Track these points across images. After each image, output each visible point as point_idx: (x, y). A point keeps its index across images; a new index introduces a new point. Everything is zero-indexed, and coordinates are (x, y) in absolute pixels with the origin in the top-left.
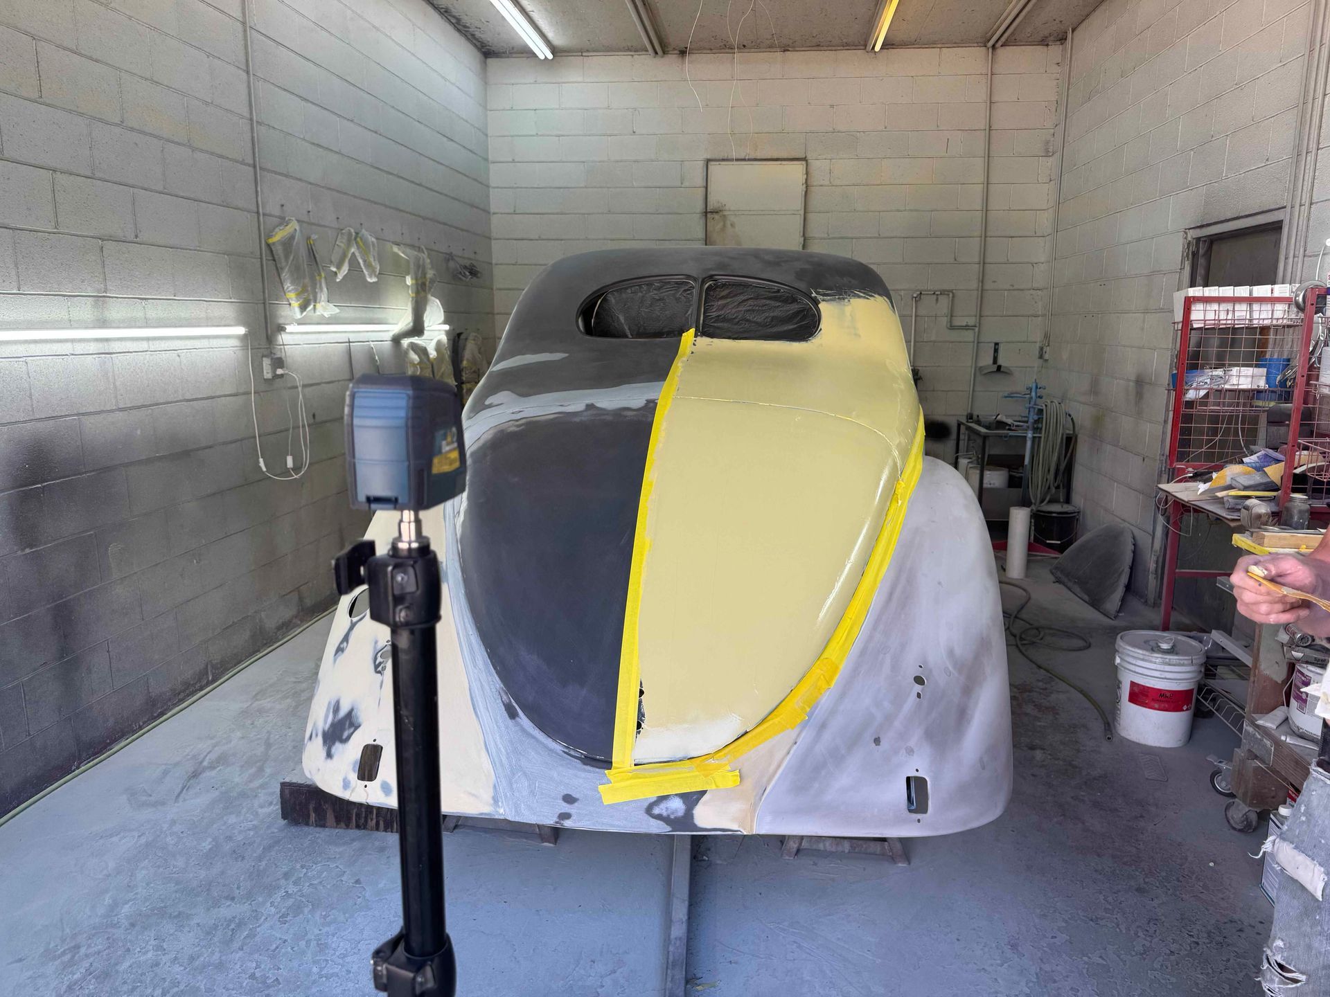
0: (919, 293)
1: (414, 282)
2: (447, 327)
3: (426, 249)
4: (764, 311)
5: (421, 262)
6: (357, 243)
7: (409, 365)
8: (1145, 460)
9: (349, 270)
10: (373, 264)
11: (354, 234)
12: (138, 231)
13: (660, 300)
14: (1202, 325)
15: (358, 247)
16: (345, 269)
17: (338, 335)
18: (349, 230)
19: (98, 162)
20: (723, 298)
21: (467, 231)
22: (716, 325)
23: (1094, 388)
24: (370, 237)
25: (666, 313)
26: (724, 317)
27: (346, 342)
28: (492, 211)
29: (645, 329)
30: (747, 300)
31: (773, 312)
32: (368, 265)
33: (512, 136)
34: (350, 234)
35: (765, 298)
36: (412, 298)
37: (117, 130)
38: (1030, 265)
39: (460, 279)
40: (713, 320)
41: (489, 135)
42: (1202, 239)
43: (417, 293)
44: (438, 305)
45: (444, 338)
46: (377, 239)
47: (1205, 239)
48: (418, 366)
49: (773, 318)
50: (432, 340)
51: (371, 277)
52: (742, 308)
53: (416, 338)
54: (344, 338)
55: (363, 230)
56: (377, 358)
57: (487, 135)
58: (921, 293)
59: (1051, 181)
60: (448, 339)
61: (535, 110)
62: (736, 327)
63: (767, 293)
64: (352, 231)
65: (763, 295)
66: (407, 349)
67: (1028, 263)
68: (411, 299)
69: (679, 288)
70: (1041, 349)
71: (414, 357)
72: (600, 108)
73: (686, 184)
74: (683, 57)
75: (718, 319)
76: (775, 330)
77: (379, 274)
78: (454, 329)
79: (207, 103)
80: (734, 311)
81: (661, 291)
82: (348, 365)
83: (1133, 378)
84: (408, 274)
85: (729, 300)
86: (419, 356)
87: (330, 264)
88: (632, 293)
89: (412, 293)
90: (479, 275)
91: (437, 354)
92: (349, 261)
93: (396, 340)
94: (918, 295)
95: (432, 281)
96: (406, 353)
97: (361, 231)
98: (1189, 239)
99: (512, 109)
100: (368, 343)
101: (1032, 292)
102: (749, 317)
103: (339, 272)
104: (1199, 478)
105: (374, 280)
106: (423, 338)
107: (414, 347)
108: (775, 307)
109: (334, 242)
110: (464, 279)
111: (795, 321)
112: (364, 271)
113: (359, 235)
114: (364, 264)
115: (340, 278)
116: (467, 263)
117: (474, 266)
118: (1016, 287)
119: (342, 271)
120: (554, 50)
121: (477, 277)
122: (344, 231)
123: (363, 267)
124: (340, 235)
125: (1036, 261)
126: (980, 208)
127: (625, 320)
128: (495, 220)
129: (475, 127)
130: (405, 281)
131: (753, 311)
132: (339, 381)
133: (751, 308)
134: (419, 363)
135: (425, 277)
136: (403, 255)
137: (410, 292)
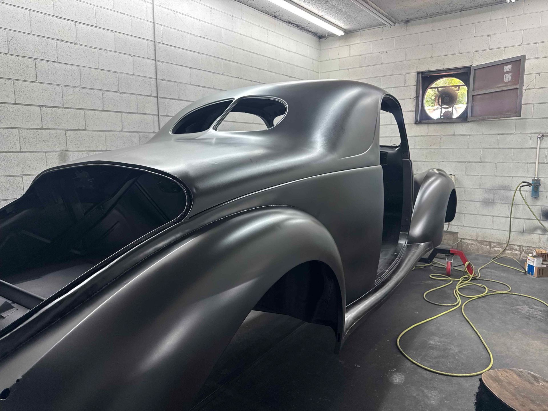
0: (542, 135)
12: (86, 126)
19: (66, 102)
33: (329, 72)
37: (78, 89)
41: (320, 72)
57: (319, 73)
58: (543, 135)
61: (339, 59)
72: (367, 54)
73: (407, 85)
74: (407, 23)
79: (130, 75)
94: (541, 136)
99: (329, 60)
120: (345, 31)
129: (309, 70)
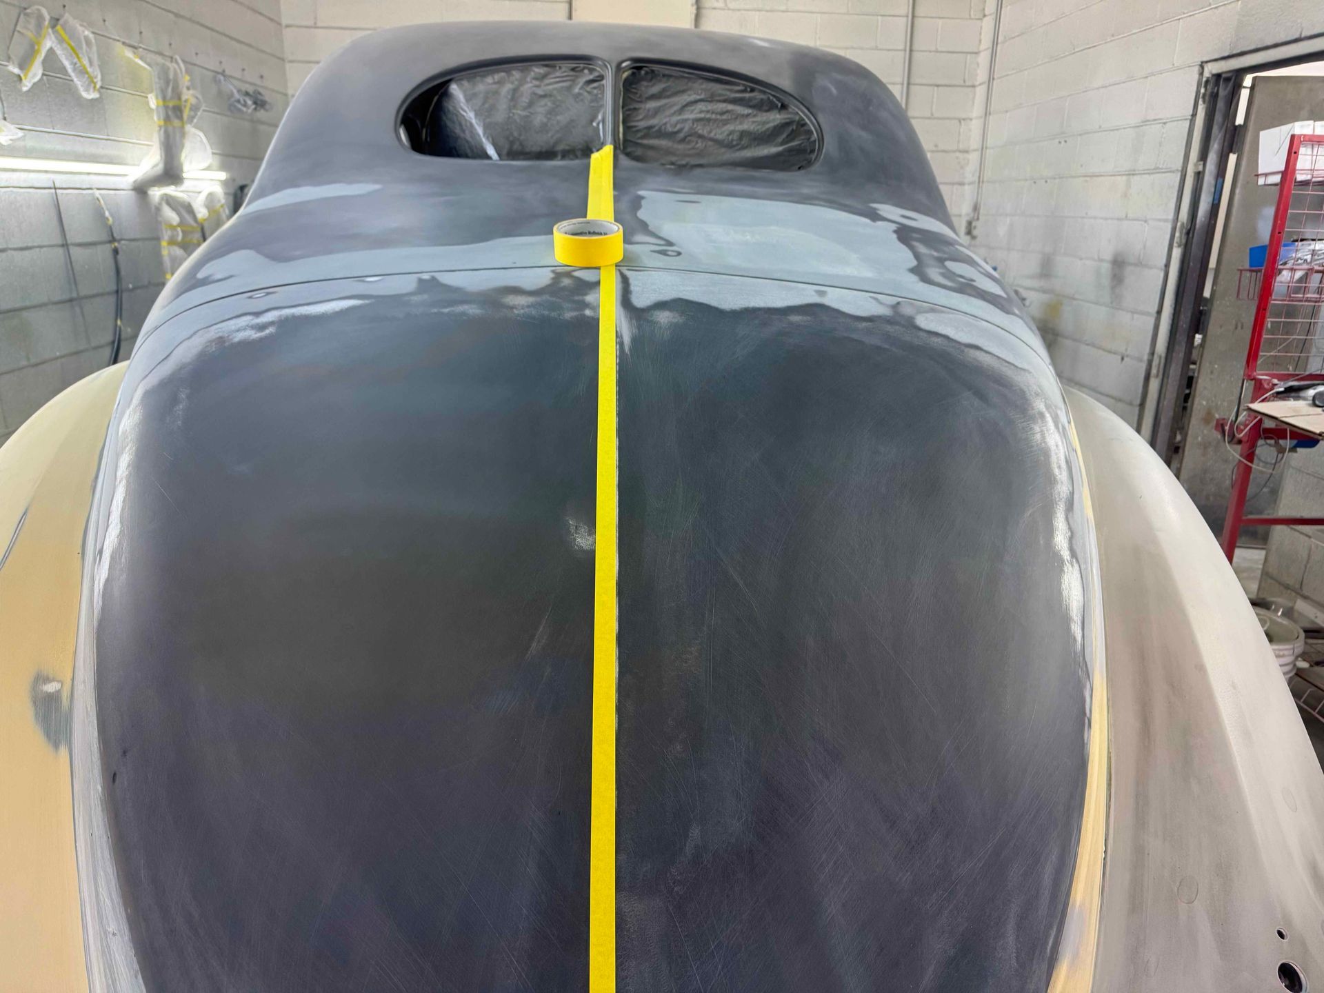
1: (161, 103)
2: (223, 176)
3: (184, 61)
4: (726, 122)
5: (171, 76)
6: (55, 32)
7: (164, 227)
8: (1126, 359)
9: (43, 75)
10: (89, 70)
11: (47, 17)
13: (544, 96)
14: (1309, 177)
15: (61, 41)
16: (36, 72)
17: (32, 175)
18: (39, 10)
20: (653, 97)
21: (249, 45)
22: (645, 142)
23: (1046, 269)
24: (80, 29)
25: (559, 118)
26: (659, 130)
27: (50, 188)
28: (284, 22)
29: (521, 144)
30: (696, 102)
31: (741, 123)
32: (82, 72)
34: (40, 18)
35: (725, 101)
36: (160, 127)
38: (957, 121)
39: (239, 110)
40: (640, 135)
42: (1224, 76)
43: (167, 119)
44: (201, 141)
45: (218, 190)
46: (93, 33)
47: (1229, 75)
48: (179, 229)
49: (743, 134)
50: (200, 192)
51: (87, 90)
52: (689, 115)
53: (173, 187)
54: (44, 180)
55: (67, 16)
56: (107, 214)
59: (985, 16)
60: (226, 194)
62: (681, 147)
63: (728, 93)
64: (44, 12)
65: (720, 95)
66: (160, 204)
67: (955, 119)
68: (157, 129)
69: (577, 77)
70: (970, 223)
71: (171, 216)
75: (649, 132)
76: (748, 153)
77: (102, 87)
78: (234, 180)
80: (675, 119)
81: (547, 81)
82: (55, 222)
83: (1108, 255)
84: (151, 92)
85: (663, 102)
86: (179, 214)
87: (8, 62)
88: (495, 83)
89: (159, 119)
90: (267, 107)
91: (209, 212)
92: (44, 62)
93: (141, 190)
95: (195, 108)
96: (158, 209)
97: (62, 16)
98: (1207, 74)
100: (90, 191)
101: (958, 154)
102: (700, 129)
103: (26, 75)
104: (1293, 394)
105: (94, 95)
106: (183, 188)
107: (169, 201)
108: (743, 116)
109: (12, 27)
110: (244, 109)
111: (780, 139)
112: (75, 80)
113: (61, 22)
114: (74, 70)
115: (26, 85)
116: (251, 89)
117: (260, 93)
118: (941, 147)
119: (30, 75)
121: (266, 110)
122: (28, 11)
123: (72, 74)
124: (22, 16)
125: (964, 116)
126: (902, 47)
127: (486, 128)
128: (287, 33)
130: (148, 103)
131: (709, 120)
132: (40, 247)
133: (702, 115)
134: (179, 225)
135: (179, 99)
136: (141, 63)
137: (155, 118)
